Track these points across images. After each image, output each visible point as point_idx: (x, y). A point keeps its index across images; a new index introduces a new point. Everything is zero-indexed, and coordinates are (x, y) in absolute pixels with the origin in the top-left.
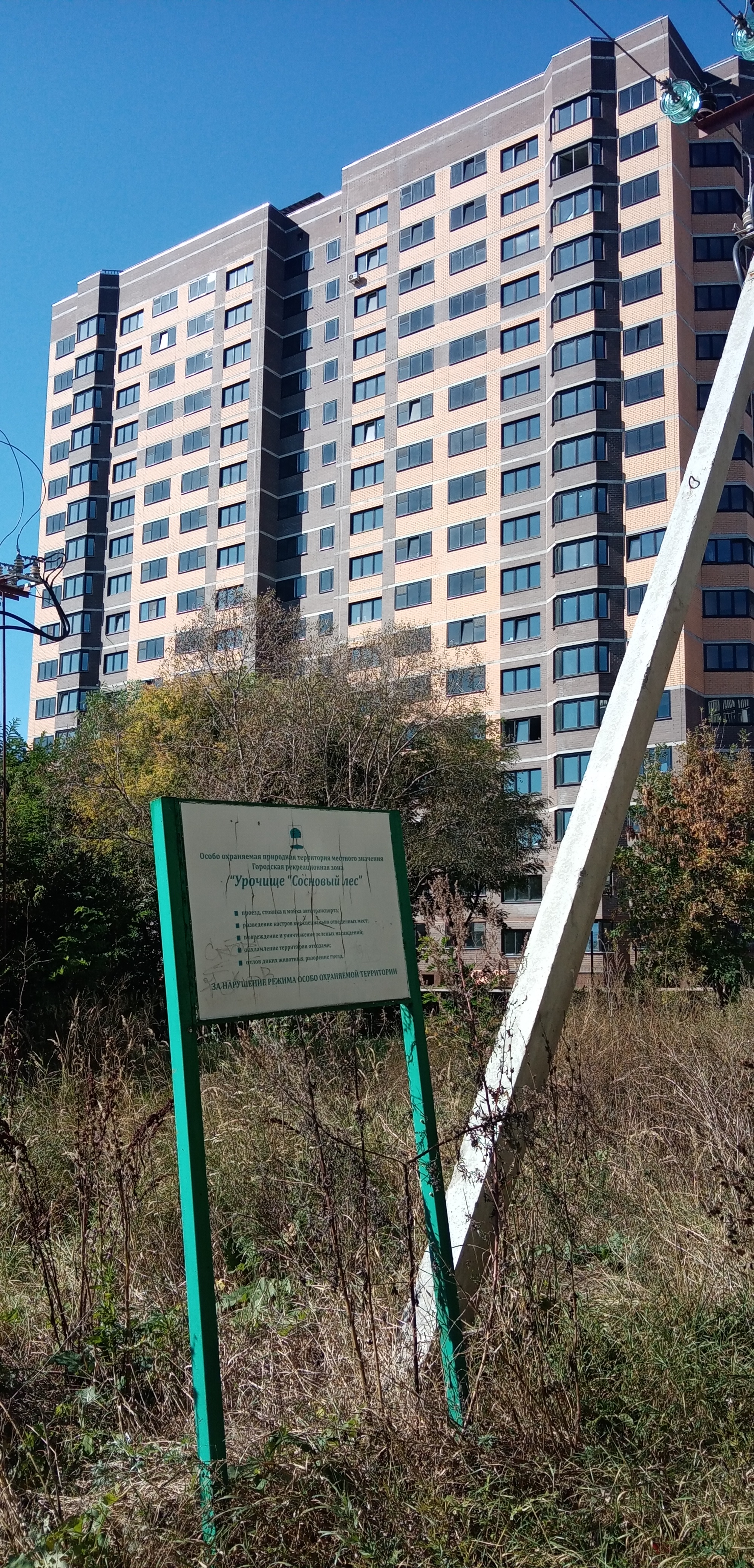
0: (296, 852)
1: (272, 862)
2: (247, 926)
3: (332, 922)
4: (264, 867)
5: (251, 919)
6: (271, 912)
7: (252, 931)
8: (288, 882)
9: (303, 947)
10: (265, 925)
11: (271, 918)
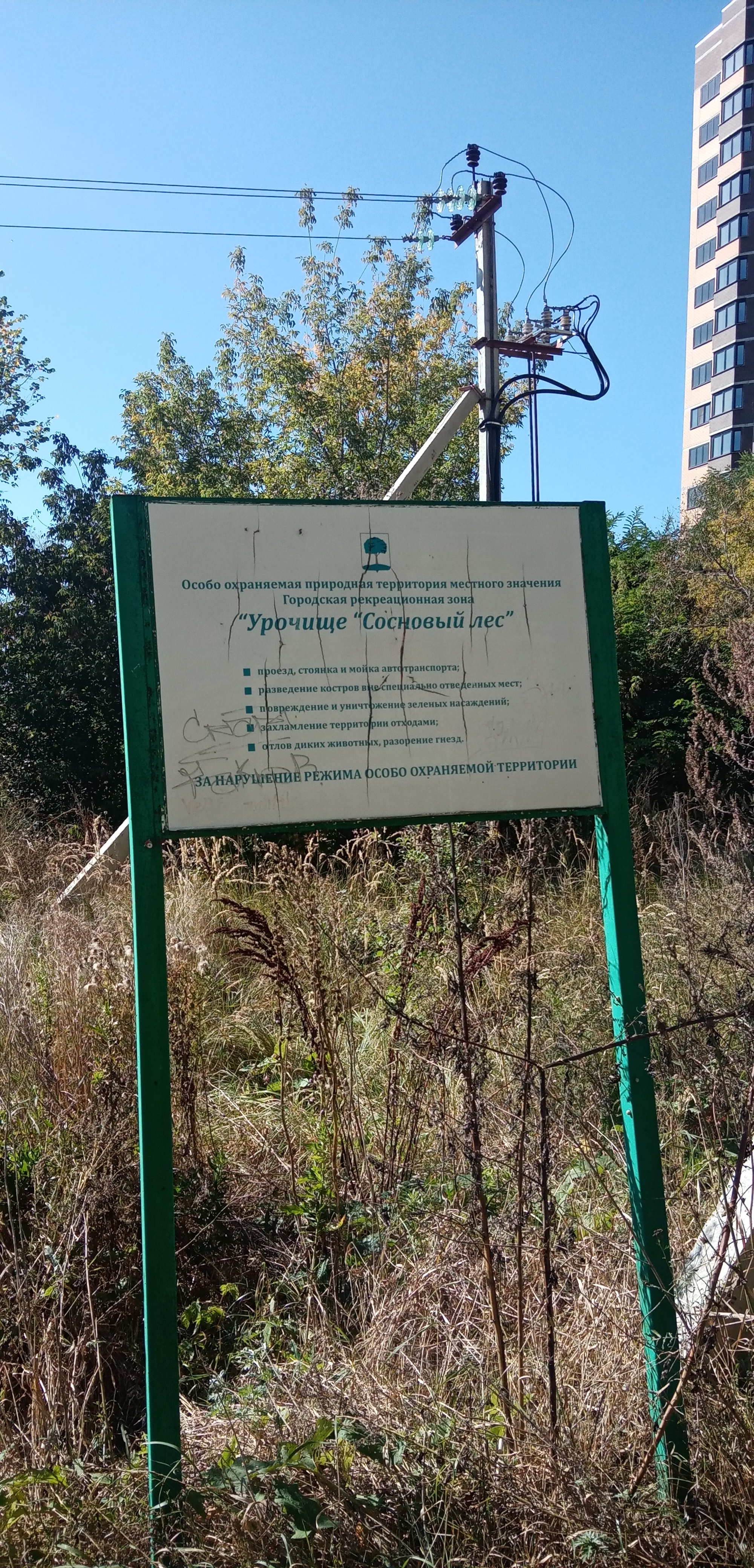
0: (371, 576)
1: (323, 592)
2: (266, 691)
3: (442, 686)
4: (307, 600)
5: (273, 681)
6: (317, 670)
7: (275, 700)
8: (353, 623)
9: (379, 724)
10: (302, 689)
11: (319, 680)
